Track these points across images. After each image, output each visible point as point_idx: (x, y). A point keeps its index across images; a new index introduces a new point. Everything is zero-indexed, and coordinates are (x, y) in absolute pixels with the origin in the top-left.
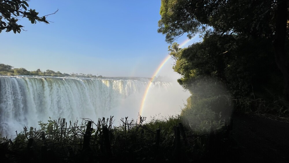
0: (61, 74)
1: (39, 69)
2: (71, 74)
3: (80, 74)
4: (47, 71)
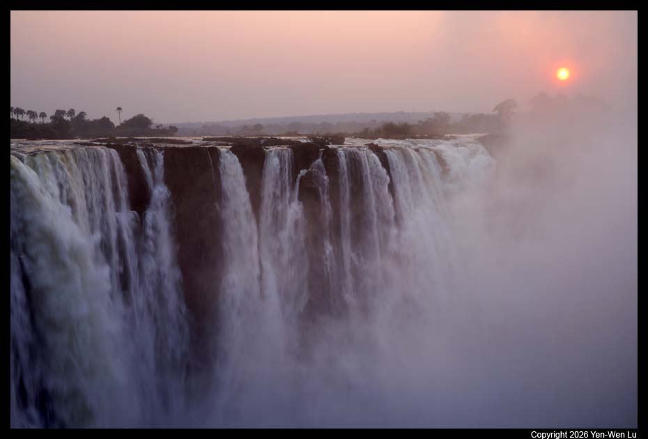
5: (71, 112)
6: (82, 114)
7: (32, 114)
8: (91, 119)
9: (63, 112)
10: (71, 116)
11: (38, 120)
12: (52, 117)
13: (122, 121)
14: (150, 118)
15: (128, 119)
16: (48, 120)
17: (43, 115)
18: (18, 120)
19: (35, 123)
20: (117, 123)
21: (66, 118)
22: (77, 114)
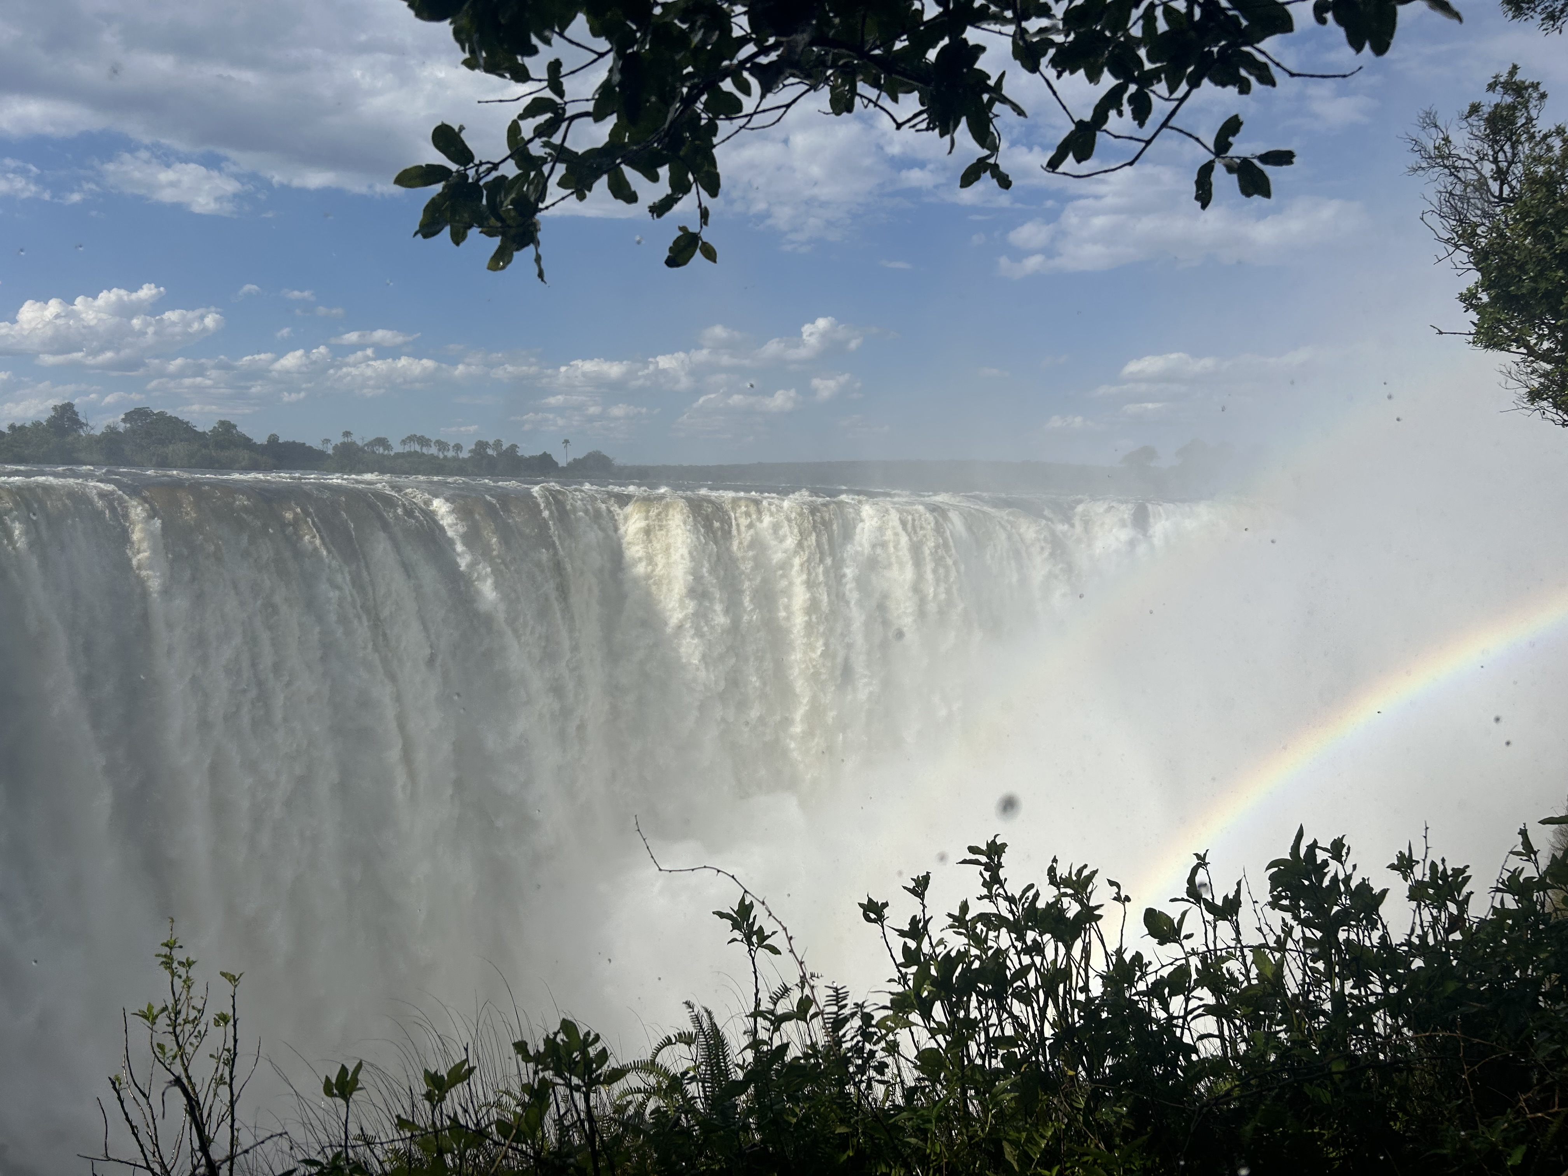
0: (246, 443)
1: (67, 407)
2: (327, 441)
3: (411, 438)
4: (128, 417)
5: (498, 443)
6: (513, 447)
7: (442, 445)
8: (527, 455)
9: (486, 445)
10: (497, 449)
11: (450, 454)
12: (470, 451)
13: (570, 461)
14: (611, 457)
15: (580, 456)
16: (465, 454)
17: (458, 447)
18: (424, 454)
19: (445, 457)
20: (562, 462)
21: (490, 452)
22: (504, 448)
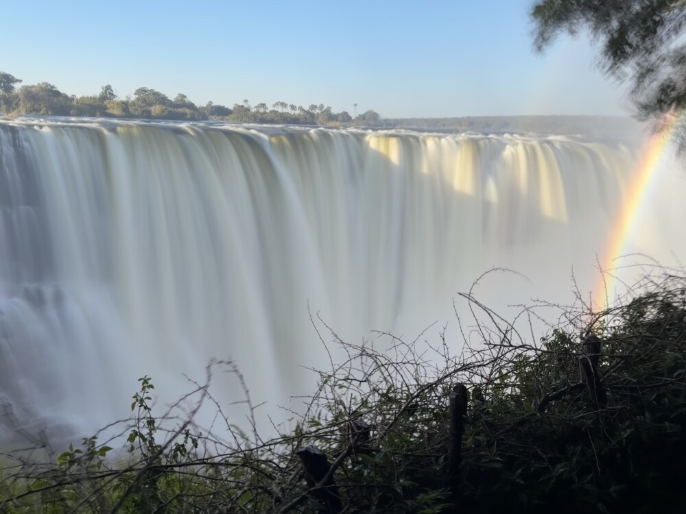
0: (191, 106)
1: (108, 88)
3: (277, 104)
4: (137, 92)
5: (322, 106)
6: (329, 108)
7: (293, 107)
8: (335, 113)
9: (315, 107)
10: (321, 109)
11: (297, 112)
13: (357, 115)
14: (378, 113)
15: (362, 113)
16: (304, 112)
17: (301, 108)
18: (283, 112)
19: (295, 114)
20: (353, 118)
21: (317, 111)
22: (324, 109)
